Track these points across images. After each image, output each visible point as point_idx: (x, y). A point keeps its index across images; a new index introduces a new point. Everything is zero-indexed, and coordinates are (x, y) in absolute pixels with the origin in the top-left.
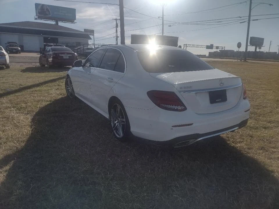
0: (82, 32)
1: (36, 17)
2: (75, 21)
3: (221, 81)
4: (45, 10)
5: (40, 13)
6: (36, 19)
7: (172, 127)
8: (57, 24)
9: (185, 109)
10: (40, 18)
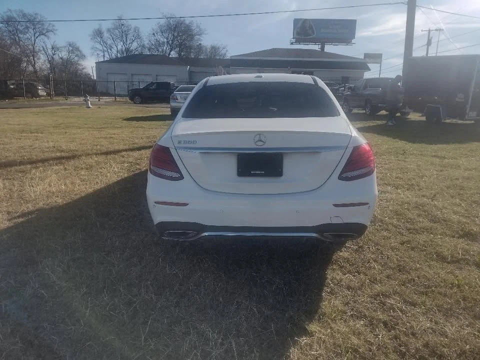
0: (358, 59)
1: (294, 40)
2: (353, 41)
3: (260, 137)
4: (308, 28)
5: (298, 34)
6: (292, 44)
7: (155, 203)
8: (323, 48)
9: (181, 178)
10: (298, 41)
